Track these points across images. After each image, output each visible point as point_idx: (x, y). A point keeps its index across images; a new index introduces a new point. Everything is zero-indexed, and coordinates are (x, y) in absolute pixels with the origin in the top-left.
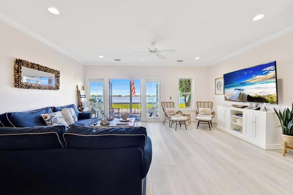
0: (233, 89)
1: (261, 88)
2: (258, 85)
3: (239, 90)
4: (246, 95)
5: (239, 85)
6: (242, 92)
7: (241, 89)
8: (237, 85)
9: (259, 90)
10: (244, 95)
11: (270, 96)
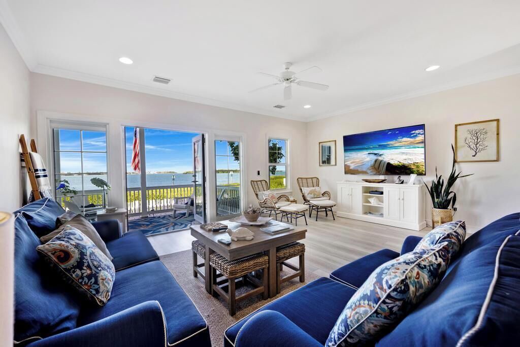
0: (366, 152)
1: (406, 154)
2: (403, 150)
3: (375, 154)
4: (385, 162)
5: (376, 148)
6: (380, 158)
7: (378, 154)
8: (373, 148)
9: (404, 157)
10: (382, 163)
11: (416, 164)
